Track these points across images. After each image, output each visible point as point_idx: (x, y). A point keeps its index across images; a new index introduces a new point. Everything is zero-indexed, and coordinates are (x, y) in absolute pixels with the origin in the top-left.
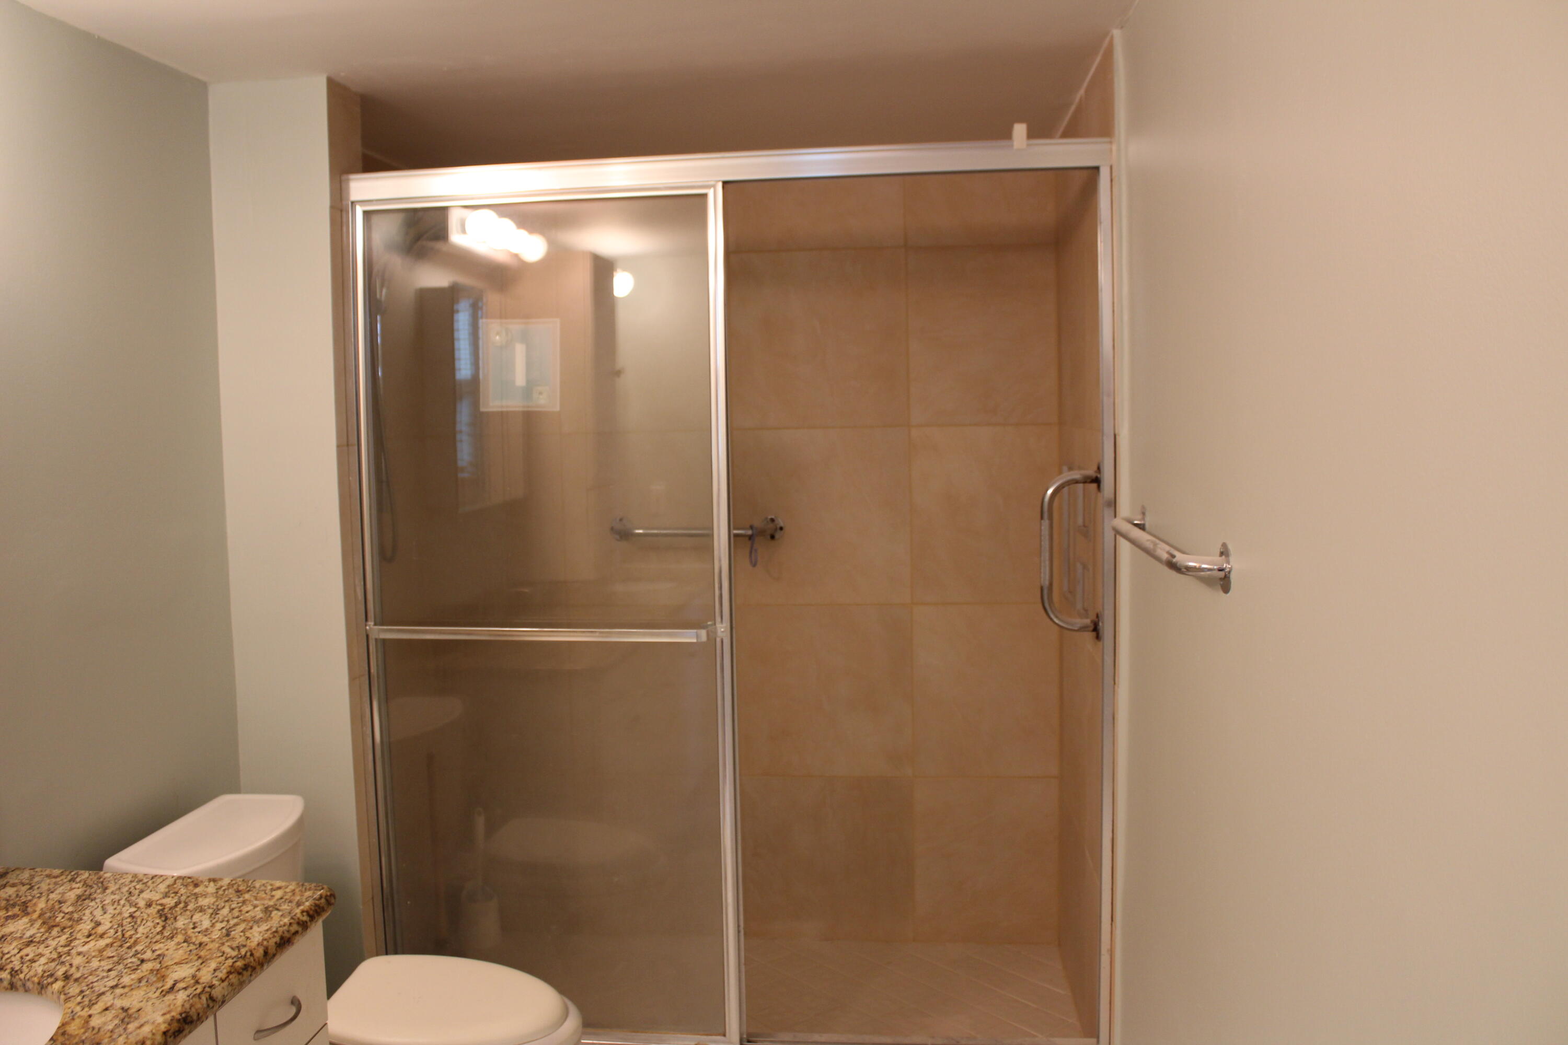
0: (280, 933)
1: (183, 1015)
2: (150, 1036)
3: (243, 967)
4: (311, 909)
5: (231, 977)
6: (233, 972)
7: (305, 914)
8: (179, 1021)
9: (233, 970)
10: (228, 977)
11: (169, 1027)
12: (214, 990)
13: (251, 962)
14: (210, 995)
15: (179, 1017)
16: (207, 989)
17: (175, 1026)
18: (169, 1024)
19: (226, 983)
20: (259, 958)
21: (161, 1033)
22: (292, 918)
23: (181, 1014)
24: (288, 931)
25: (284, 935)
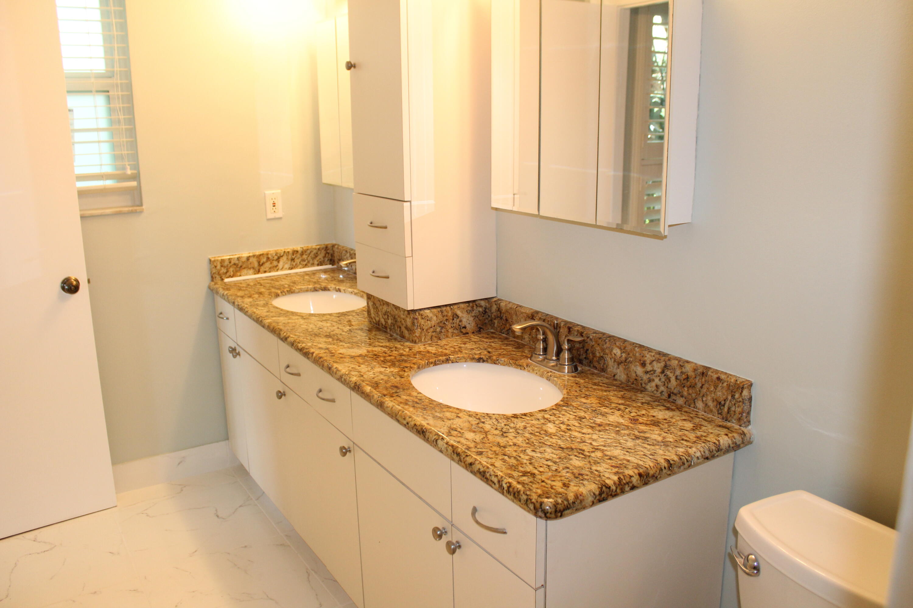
0: (487, 470)
1: (425, 430)
2: (414, 419)
3: (458, 453)
4: (513, 489)
5: (450, 447)
6: (453, 448)
7: (508, 484)
8: (422, 429)
9: (454, 447)
10: (450, 445)
11: (418, 425)
12: (440, 440)
13: (462, 456)
14: (438, 439)
15: (424, 428)
16: (441, 438)
17: (419, 428)
18: (419, 425)
19: (446, 446)
20: (466, 461)
21: (415, 423)
22: (502, 477)
23: (425, 429)
24: (490, 475)
25: (486, 473)
